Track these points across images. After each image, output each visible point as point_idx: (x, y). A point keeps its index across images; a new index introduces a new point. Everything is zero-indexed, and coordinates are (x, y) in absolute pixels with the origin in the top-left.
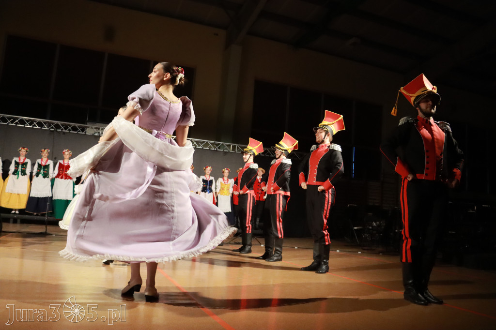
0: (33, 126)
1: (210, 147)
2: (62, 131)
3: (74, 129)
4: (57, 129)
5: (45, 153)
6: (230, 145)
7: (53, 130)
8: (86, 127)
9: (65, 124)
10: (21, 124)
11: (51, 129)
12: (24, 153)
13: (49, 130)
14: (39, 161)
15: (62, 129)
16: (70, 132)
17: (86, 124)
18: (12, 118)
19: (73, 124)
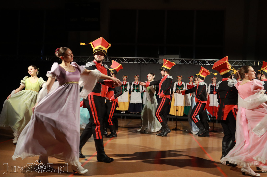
0: (129, 62)
1: (239, 64)
2: (145, 63)
3: (152, 61)
4: (142, 62)
5: (137, 78)
6: (254, 62)
7: (140, 63)
8: (158, 59)
9: (146, 58)
10: (122, 61)
11: (139, 63)
12: (125, 79)
13: (138, 63)
14: (133, 82)
15: (145, 62)
16: (149, 63)
17: (158, 57)
18: (117, 58)
19: (151, 58)
